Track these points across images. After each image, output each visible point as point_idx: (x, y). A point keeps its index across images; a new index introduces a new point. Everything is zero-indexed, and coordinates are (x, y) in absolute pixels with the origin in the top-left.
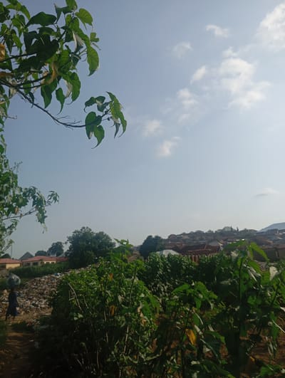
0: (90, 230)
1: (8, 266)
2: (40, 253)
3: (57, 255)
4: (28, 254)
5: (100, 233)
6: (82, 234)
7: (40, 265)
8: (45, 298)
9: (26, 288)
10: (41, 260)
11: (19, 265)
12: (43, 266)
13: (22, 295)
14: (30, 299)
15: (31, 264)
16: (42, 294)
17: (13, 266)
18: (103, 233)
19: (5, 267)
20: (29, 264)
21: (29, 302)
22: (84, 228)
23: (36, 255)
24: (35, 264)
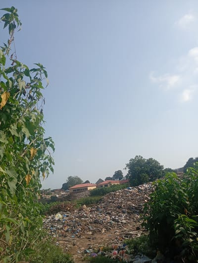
0: (142, 157)
1: (89, 188)
2: (108, 179)
3: (120, 179)
4: (100, 179)
5: (150, 159)
6: (136, 161)
7: (109, 186)
8: (124, 212)
9: (103, 203)
10: (109, 183)
11: (95, 187)
12: (112, 186)
13: (101, 210)
14: (109, 214)
15: (104, 186)
16: (120, 207)
17: (92, 188)
18: (152, 159)
19: (87, 189)
20: (102, 186)
21: (108, 217)
22: (137, 156)
23: (106, 180)
24: (106, 185)
